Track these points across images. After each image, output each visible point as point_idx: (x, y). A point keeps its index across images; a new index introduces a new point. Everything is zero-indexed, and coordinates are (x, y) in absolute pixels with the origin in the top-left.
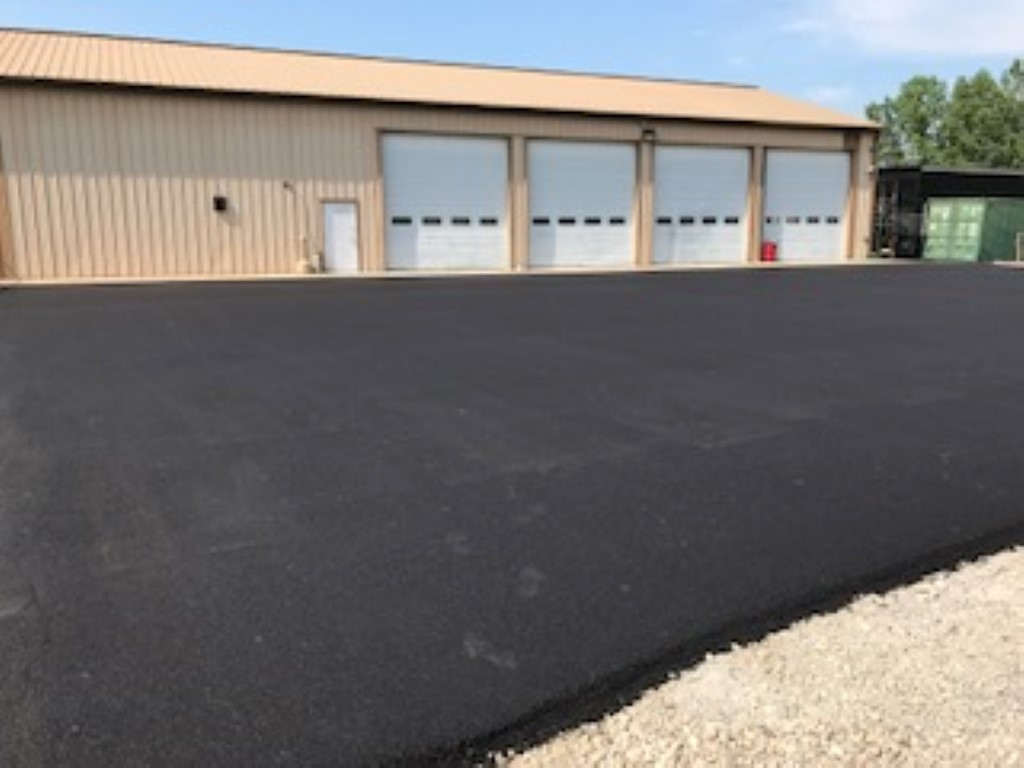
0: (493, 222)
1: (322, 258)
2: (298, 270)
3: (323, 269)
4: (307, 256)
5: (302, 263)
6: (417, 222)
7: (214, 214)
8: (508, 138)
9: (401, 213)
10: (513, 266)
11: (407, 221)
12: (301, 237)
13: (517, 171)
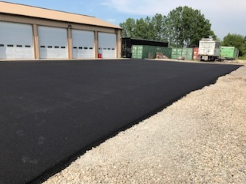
6: (6, 46)
8: (32, 25)
10: (35, 58)
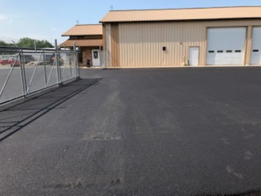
0: (240, 51)
1: (188, 62)
2: (182, 65)
3: (189, 65)
4: (185, 62)
5: (183, 63)
6: (216, 52)
7: (163, 51)
8: (247, 27)
9: (211, 50)
10: (245, 64)
11: (213, 52)
12: (184, 57)
13: (249, 36)
